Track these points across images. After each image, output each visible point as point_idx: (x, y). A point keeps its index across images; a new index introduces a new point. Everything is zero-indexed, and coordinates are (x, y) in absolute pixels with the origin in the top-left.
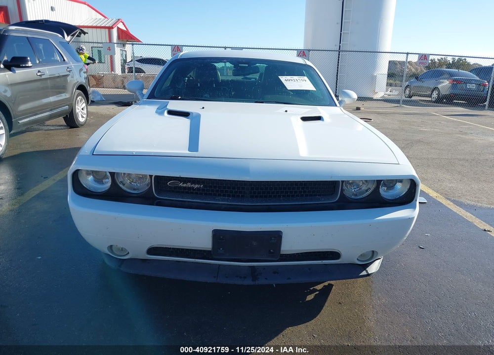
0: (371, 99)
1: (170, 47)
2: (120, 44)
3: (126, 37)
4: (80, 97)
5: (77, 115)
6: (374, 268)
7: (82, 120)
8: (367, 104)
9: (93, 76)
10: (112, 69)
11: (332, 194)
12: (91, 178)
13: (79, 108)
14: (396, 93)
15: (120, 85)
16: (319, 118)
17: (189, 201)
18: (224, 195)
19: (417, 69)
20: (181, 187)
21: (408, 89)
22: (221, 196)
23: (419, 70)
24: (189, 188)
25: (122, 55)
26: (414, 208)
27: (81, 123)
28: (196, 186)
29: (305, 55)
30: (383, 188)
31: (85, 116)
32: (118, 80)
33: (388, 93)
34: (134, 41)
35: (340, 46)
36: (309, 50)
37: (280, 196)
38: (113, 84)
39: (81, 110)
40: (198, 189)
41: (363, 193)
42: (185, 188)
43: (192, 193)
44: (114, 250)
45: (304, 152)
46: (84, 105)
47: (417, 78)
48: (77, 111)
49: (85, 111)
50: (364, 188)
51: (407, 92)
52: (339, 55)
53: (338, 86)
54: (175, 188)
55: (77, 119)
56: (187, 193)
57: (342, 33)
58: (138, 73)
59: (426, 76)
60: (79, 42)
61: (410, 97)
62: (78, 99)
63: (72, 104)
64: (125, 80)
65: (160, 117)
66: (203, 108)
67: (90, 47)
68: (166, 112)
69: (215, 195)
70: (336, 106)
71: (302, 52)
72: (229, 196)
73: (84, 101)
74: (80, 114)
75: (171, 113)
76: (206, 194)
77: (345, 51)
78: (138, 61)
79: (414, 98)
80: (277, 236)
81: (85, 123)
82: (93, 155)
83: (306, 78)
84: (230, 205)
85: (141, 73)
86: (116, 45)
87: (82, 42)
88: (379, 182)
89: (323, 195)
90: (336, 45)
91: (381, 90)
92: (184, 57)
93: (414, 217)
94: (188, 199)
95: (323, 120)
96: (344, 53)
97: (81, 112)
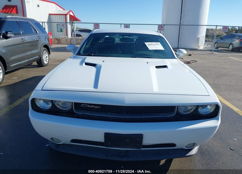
0: (197, 50)
1: (93, 24)
2: (71, 23)
3: (73, 19)
4: (45, 51)
5: (43, 60)
6: (194, 151)
7: (46, 63)
8: (194, 52)
9: (56, 39)
10: (67, 35)
11: (172, 112)
12: (42, 102)
13: (45, 57)
14: (210, 46)
15: (69, 43)
16: (165, 67)
17: (92, 115)
18: (112, 112)
19: (220, 33)
20: (88, 108)
21: (216, 44)
22: (110, 112)
23: (221, 33)
24: (93, 108)
25: (72, 28)
26: (218, 119)
27: (45, 64)
28: (96, 107)
29: (162, 27)
30: (200, 108)
31: (47, 61)
32: (69, 40)
33: (206, 46)
34: (77, 21)
35: (180, 22)
36: (164, 25)
37: (142, 113)
38: (66, 43)
39: (45, 58)
40: (98, 109)
41: (189, 111)
42: (91, 108)
43: (94, 110)
44: (54, 139)
45: (156, 89)
46: (47, 55)
47: (221, 38)
48: (43, 58)
49: (48, 58)
50: (189, 108)
51: (216, 45)
52: (180, 27)
53: (179, 43)
54: (86, 108)
55: (43, 62)
56: (92, 110)
57: (182, 15)
58: (79, 36)
59: (226, 37)
60: (51, 22)
61: (217, 48)
62: (44, 52)
63: (40, 55)
64: (72, 41)
65: (81, 67)
66: (104, 61)
67: (56, 24)
68: (84, 63)
69: (107, 112)
70: (175, 58)
71: (161, 26)
72: (114, 112)
73: (47, 53)
74: (45, 60)
75: (86, 64)
76: (102, 111)
77: (183, 25)
78: (79, 31)
79: (219, 48)
80: (140, 137)
81: (48, 64)
82: (42, 90)
83: (159, 43)
84: (115, 117)
85: (80, 36)
86: (68, 24)
87: (52, 22)
88: (198, 106)
89: (167, 112)
90: (178, 22)
91: (202, 45)
92: (96, 33)
93: (217, 126)
94: (92, 114)
95: (167, 68)
96: (183, 26)
97: (45, 59)
